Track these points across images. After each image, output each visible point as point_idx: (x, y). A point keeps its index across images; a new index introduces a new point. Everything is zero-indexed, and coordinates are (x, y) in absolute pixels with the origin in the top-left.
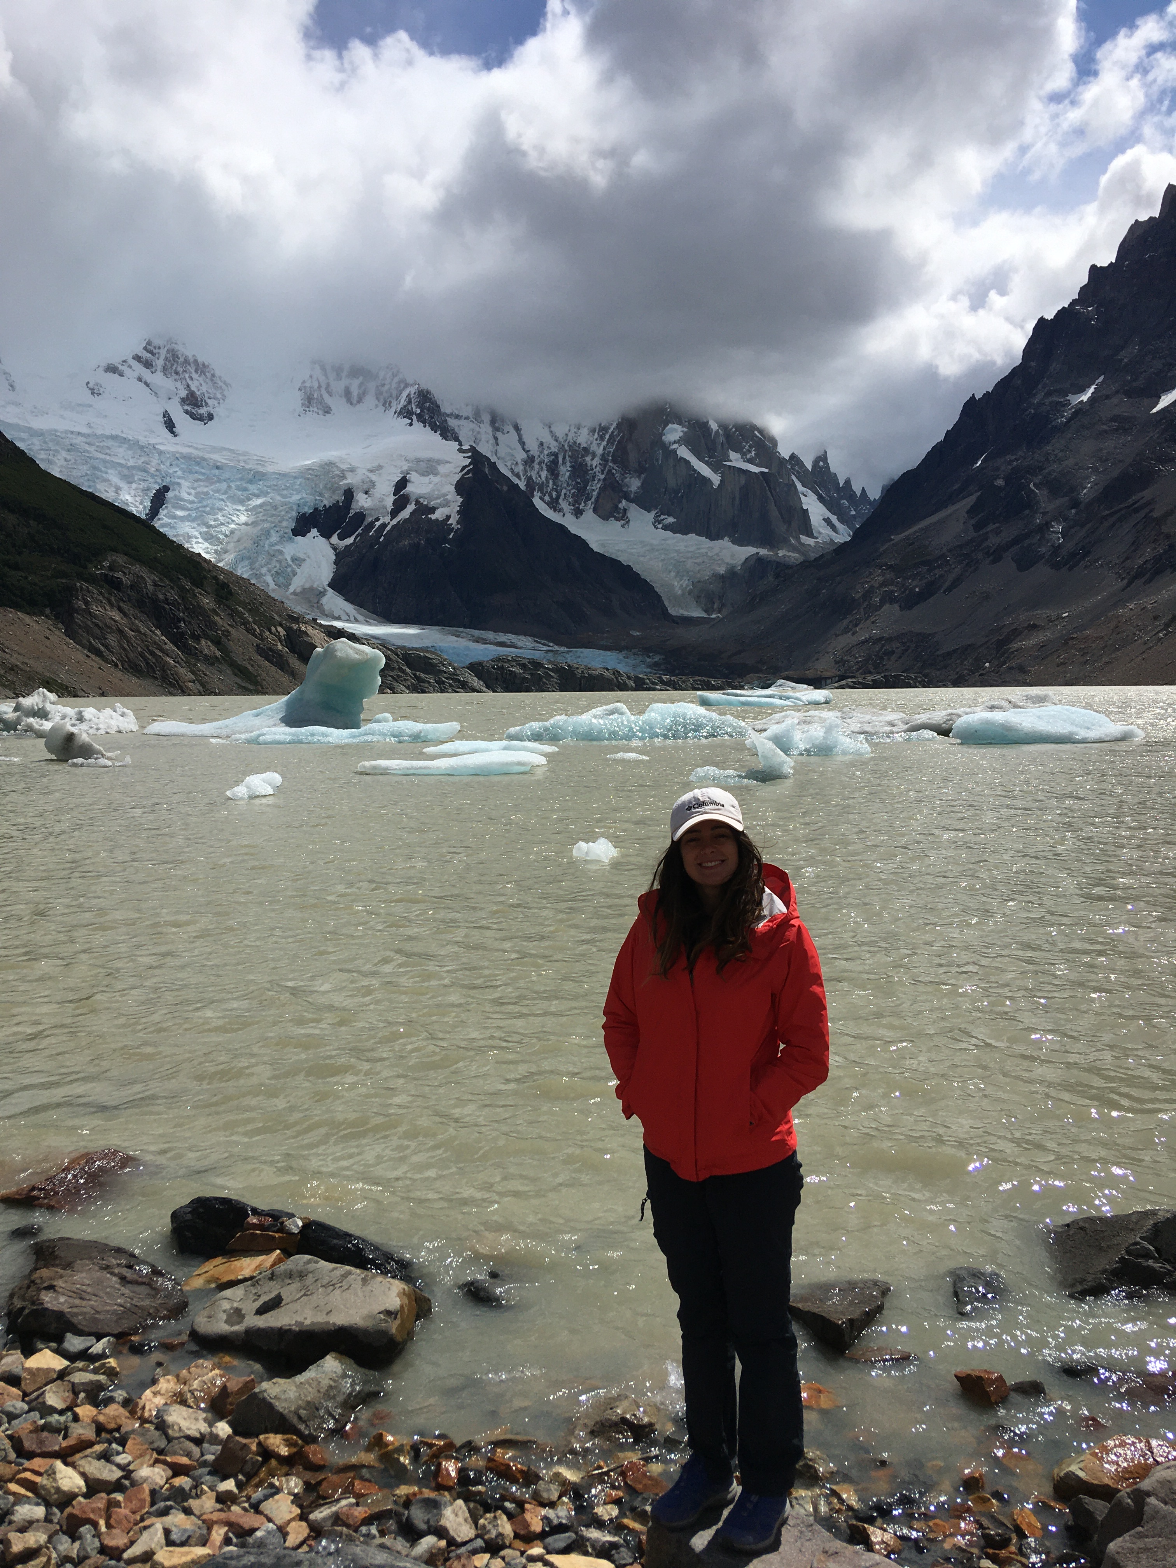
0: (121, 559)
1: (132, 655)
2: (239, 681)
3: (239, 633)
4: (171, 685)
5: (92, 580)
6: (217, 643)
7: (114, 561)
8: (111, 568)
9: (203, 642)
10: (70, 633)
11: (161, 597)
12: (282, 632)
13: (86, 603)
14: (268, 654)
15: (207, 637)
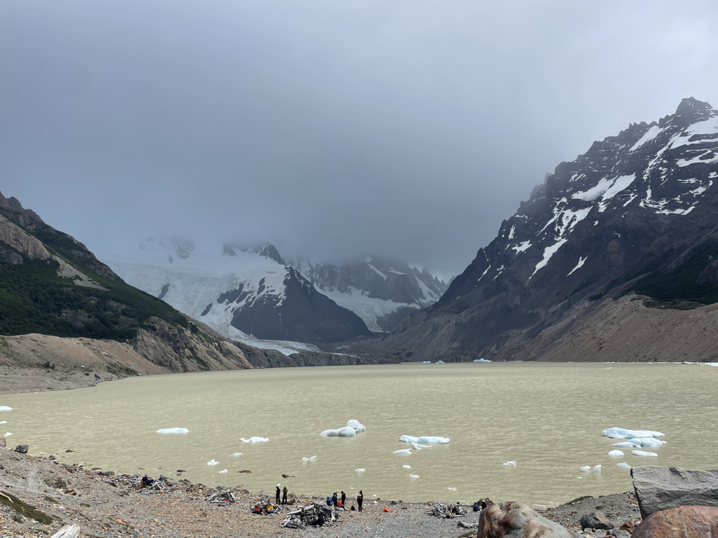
0: (156, 318)
1: (158, 357)
2: (200, 365)
3: (200, 347)
4: (173, 369)
5: (145, 328)
6: (191, 350)
7: (154, 320)
8: (152, 322)
9: (186, 350)
10: (135, 348)
11: (171, 333)
12: (217, 345)
13: (143, 337)
14: (211, 353)
15: (187, 347)
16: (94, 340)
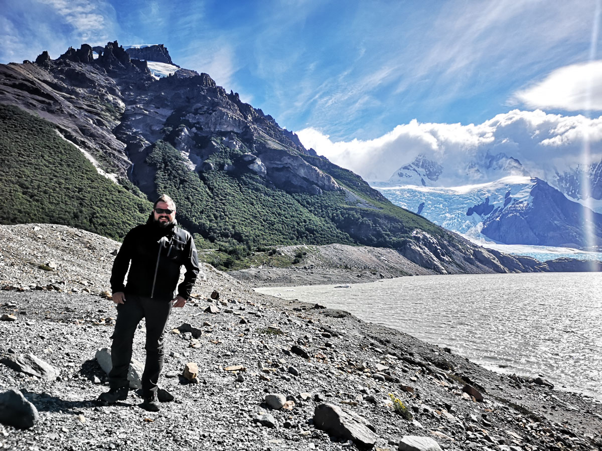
0: (419, 230)
1: (424, 262)
2: (458, 269)
3: (457, 253)
4: (437, 271)
5: (411, 238)
6: (450, 257)
7: (417, 231)
8: (416, 234)
10: (405, 256)
12: (472, 252)
13: (410, 246)
14: (468, 260)
15: (447, 254)
16: (375, 248)
